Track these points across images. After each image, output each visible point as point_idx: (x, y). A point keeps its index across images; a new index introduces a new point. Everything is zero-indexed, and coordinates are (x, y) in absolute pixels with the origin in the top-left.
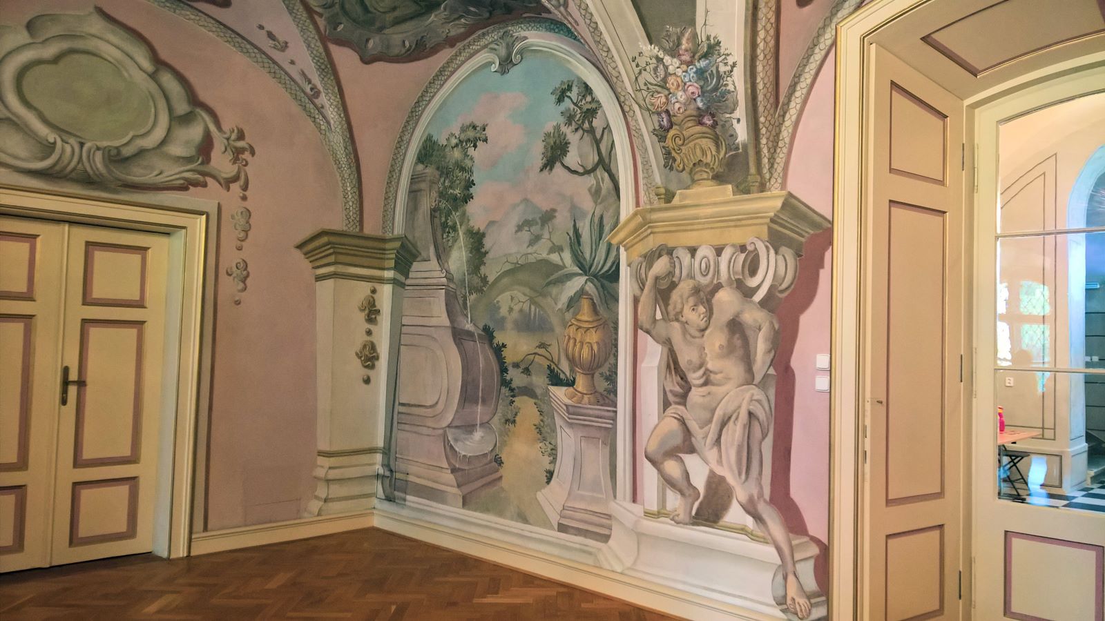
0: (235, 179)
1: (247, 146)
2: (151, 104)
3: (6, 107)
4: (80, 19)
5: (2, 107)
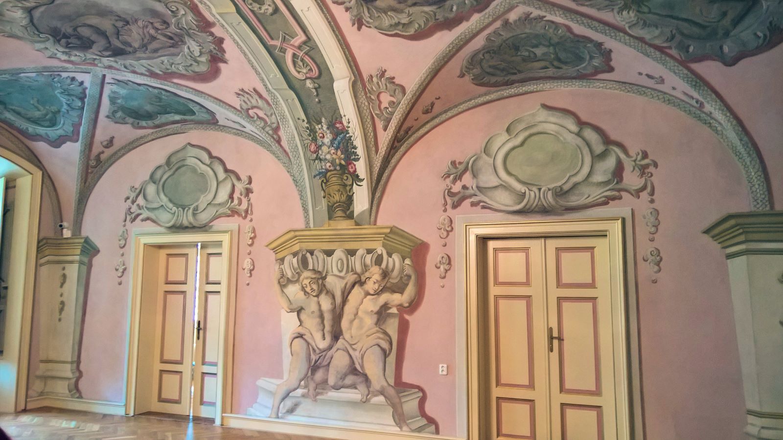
0: (644, 188)
1: (650, 162)
2: (579, 152)
3: (500, 178)
4: (533, 115)
5: (497, 179)
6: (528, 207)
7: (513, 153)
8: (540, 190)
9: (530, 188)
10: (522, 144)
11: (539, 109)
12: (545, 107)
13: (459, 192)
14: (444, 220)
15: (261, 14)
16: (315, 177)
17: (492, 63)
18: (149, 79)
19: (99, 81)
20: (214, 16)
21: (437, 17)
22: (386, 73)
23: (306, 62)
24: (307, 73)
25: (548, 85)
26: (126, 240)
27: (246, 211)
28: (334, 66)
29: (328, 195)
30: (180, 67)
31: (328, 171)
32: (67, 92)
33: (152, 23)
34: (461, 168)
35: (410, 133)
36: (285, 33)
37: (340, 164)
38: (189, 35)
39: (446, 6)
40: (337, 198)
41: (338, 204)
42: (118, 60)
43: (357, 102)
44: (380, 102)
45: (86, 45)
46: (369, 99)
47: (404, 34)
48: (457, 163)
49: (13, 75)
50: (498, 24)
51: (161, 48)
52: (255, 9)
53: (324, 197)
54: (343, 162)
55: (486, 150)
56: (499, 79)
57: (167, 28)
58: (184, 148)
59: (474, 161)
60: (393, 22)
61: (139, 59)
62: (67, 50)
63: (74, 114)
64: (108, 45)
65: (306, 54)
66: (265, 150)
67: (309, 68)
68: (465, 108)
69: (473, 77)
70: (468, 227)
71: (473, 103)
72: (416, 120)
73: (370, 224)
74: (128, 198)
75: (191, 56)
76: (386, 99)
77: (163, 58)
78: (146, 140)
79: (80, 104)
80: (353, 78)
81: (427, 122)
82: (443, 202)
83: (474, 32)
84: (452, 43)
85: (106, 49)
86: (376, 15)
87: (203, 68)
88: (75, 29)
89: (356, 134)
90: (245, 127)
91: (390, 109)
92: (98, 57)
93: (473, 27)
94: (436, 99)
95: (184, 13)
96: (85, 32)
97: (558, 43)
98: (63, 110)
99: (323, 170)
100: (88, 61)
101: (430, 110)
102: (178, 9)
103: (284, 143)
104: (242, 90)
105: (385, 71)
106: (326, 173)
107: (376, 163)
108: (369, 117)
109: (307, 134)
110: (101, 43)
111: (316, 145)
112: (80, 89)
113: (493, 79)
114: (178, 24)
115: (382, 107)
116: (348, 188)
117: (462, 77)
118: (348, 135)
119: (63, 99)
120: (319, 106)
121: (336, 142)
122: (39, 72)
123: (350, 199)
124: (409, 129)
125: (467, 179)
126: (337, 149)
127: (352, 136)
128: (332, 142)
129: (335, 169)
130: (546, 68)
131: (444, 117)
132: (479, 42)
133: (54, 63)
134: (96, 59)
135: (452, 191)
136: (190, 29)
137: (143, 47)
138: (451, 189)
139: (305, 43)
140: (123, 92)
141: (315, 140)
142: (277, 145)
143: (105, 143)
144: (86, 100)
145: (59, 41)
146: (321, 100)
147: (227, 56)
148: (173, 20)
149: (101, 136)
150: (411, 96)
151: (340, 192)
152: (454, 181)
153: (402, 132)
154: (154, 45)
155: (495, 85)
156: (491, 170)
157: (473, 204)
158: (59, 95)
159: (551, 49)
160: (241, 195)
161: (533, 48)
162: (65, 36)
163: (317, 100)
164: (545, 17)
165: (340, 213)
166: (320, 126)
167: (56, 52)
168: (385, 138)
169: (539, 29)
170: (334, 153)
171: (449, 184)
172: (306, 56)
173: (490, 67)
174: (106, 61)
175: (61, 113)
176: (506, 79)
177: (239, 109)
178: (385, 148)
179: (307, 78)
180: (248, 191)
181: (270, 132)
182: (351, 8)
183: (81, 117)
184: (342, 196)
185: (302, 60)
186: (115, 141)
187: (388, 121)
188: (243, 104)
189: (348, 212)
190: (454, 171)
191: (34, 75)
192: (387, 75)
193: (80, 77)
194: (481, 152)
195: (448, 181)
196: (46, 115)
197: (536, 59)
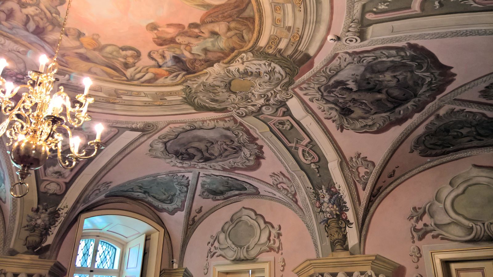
3: (451, 218)
4: (468, 172)
5: (449, 218)
6: (477, 237)
7: (458, 199)
8: (484, 224)
9: (476, 223)
10: (464, 192)
11: (471, 169)
12: (475, 166)
13: (422, 229)
14: (414, 249)
15: (284, 130)
16: (320, 223)
17: (432, 142)
18: (222, 172)
19: (196, 176)
20: (258, 134)
21: (391, 119)
22: (361, 155)
23: (311, 154)
24: (311, 160)
25: (475, 152)
26: (208, 269)
27: (279, 248)
28: (328, 154)
29: (330, 235)
30: (239, 164)
31: (329, 219)
32: (180, 184)
33: (225, 142)
34: (421, 211)
35: (381, 190)
36: (298, 139)
37: (337, 214)
38: (244, 146)
39: (396, 112)
40: (336, 236)
41: (337, 241)
42: (207, 164)
43: (343, 174)
44: (359, 173)
45: (191, 157)
46: (352, 172)
47: (370, 131)
48: (417, 208)
49: (154, 177)
50: (432, 118)
51: (229, 155)
52: (280, 128)
53: (328, 237)
54: (338, 213)
55: (437, 198)
56: (438, 151)
57: (233, 144)
58: (241, 210)
59: (429, 207)
60: (363, 125)
61: (218, 162)
62: (182, 161)
63: (183, 195)
64: (202, 156)
65: (310, 149)
66: (288, 208)
67: (312, 157)
68: (417, 172)
69: (420, 152)
70: (433, 254)
71: (421, 168)
72: (383, 182)
73: (360, 254)
74: (209, 243)
75: (245, 158)
76: (362, 170)
77: (229, 160)
78: (219, 207)
79: (186, 189)
80: (340, 160)
81: (392, 183)
82: (411, 236)
83: (417, 124)
84: (403, 132)
85: (201, 159)
86: (352, 122)
87: (252, 163)
88: (186, 150)
89: (345, 194)
90: (276, 195)
91: (366, 177)
92: (197, 163)
93: (415, 122)
94: (396, 168)
95: (242, 135)
96: (191, 151)
97: (477, 125)
98: (177, 194)
99: (325, 219)
100: (192, 166)
101: (393, 175)
102: (239, 133)
103: (300, 203)
104: (274, 173)
105: (360, 154)
106: (327, 221)
107: (360, 212)
108: (353, 183)
109: (313, 196)
110: (199, 155)
111: (319, 203)
112: (186, 182)
113: (434, 152)
114: (238, 142)
115: (361, 175)
116: (343, 230)
117: (412, 152)
118: (339, 195)
119: (177, 187)
120: (320, 178)
121: (332, 200)
122: (167, 174)
123: (345, 237)
124: (380, 188)
125: (426, 219)
126: (333, 204)
127: (342, 196)
128: (330, 200)
129: (333, 218)
130: (471, 141)
131: (403, 178)
132: (421, 130)
133: (175, 169)
134: (195, 164)
135: (416, 228)
136: (245, 143)
137: (220, 155)
138: (415, 226)
139: (309, 143)
140: (208, 181)
141: (318, 199)
142: (295, 204)
143: (197, 211)
144: (189, 187)
145: (178, 157)
146: (321, 175)
147: (265, 155)
148: (236, 139)
149: (196, 206)
150: (379, 168)
151: (338, 233)
152: (417, 221)
153: (375, 191)
154: (227, 153)
155: (436, 155)
156: (443, 211)
157: (434, 237)
158: (175, 186)
159: (473, 129)
160: (275, 237)
161: (460, 129)
162: (182, 154)
163: (318, 175)
164: (465, 109)
165: (339, 247)
166: (321, 191)
167: (176, 163)
168: (364, 195)
169: (461, 117)
170: (331, 207)
171: (414, 224)
172: (311, 150)
173: (431, 144)
174: (201, 165)
175: (176, 196)
176: (443, 150)
177: (272, 184)
178: (365, 202)
179: (312, 163)
180: (279, 235)
181: (291, 197)
182: (336, 120)
183: (186, 197)
184: (339, 235)
185: (308, 153)
186: (203, 209)
187: (365, 184)
188: (275, 181)
189: (344, 246)
190: (415, 214)
191: (164, 176)
192: (362, 156)
193: (187, 175)
194: (434, 200)
195: (413, 221)
196: (168, 197)
197: (463, 136)
